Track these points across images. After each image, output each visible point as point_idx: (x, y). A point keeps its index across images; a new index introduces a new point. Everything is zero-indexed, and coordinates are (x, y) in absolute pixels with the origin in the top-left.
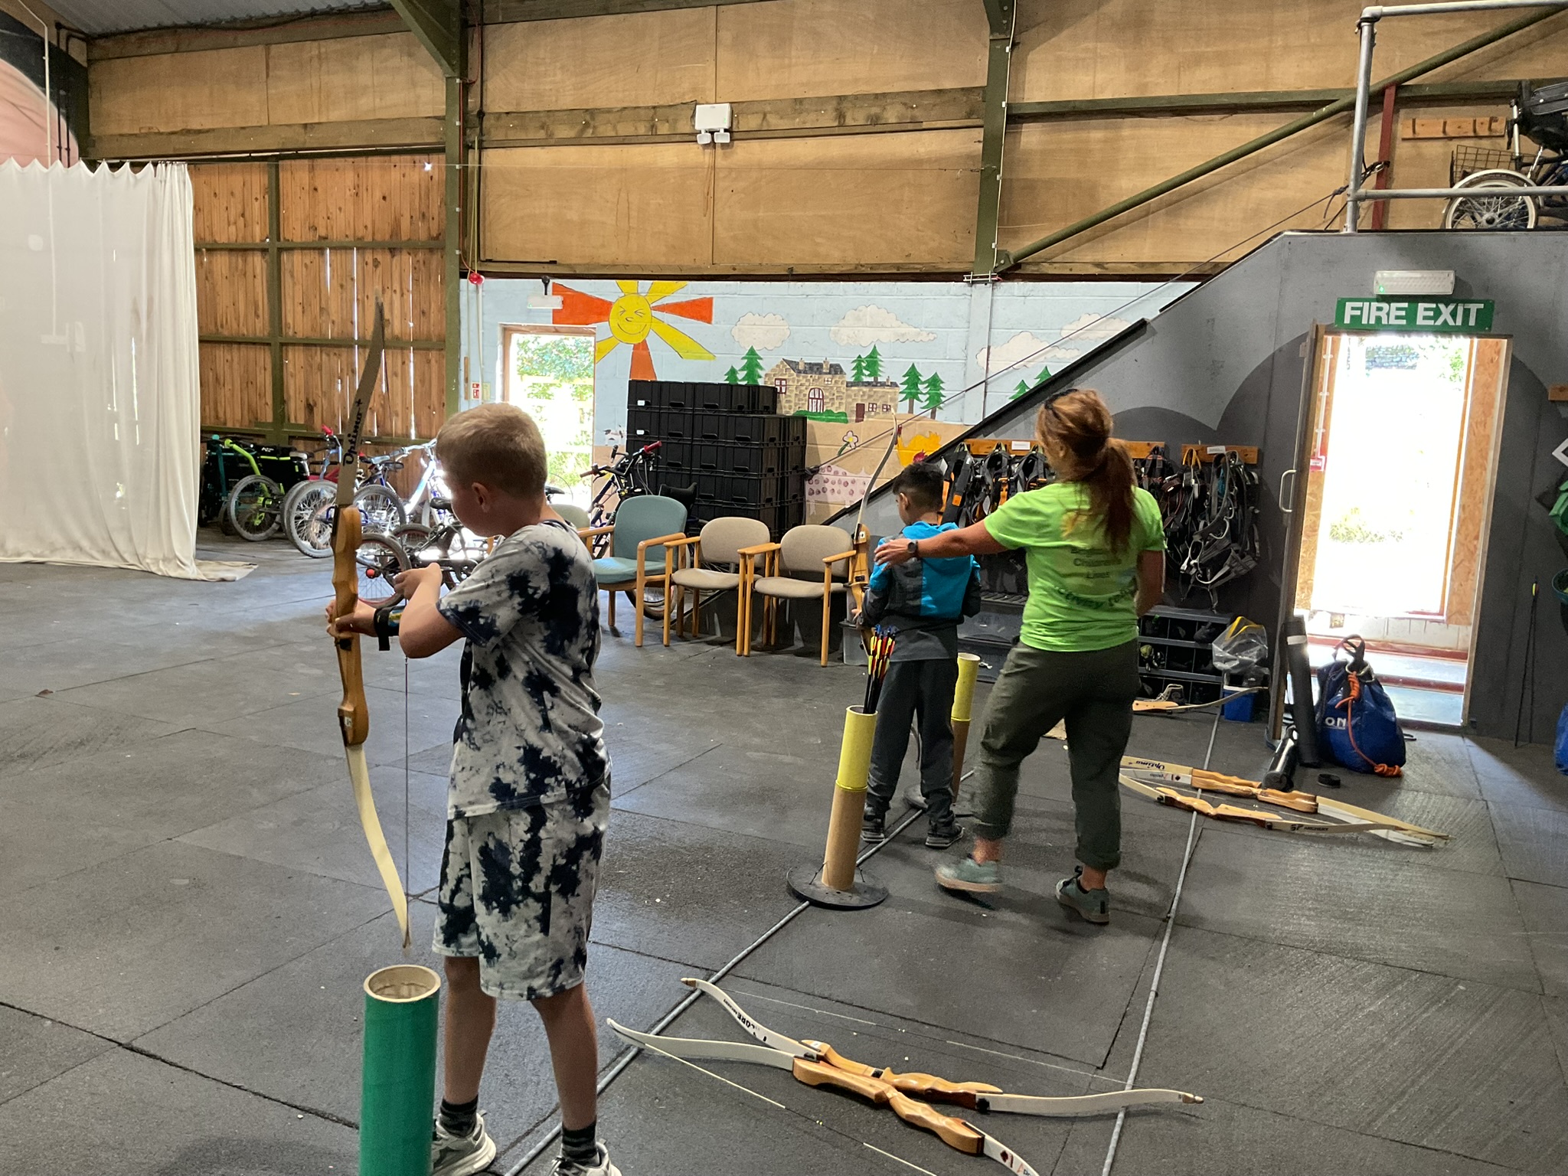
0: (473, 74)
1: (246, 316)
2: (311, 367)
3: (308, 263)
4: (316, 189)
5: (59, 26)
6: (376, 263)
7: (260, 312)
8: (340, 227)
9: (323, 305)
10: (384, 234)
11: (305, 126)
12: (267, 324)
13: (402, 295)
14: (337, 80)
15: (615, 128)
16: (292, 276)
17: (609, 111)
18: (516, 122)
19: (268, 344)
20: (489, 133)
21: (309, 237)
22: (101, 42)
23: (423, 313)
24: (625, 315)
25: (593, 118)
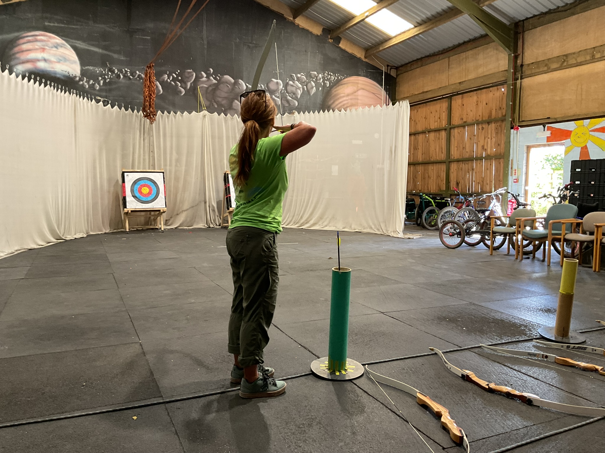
0: (520, 51)
1: (439, 153)
2: (459, 169)
3: (459, 132)
4: (463, 105)
5: (388, 66)
6: (483, 128)
7: (443, 151)
8: (471, 117)
9: (464, 146)
10: (486, 118)
11: (460, 83)
12: (445, 155)
13: (491, 139)
14: (471, 64)
15: (576, 60)
16: (454, 137)
17: (574, 53)
18: (536, 66)
19: (445, 162)
20: (525, 72)
21: (460, 122)
22: (400, 68)
23: (499, 145)
24: (577, 135)
25: (567, 58)
